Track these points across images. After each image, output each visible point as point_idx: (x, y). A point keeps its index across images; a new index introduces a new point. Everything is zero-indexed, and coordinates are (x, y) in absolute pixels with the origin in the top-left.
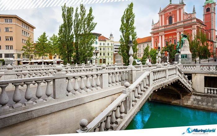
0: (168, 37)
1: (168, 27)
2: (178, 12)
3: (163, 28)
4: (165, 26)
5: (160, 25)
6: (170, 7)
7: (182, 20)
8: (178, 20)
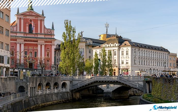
0: (28, 47)
1: (28, 36)
2: (39, 22)
3: (22, 35)
4: (25, 33)
5: (18, 31)
6: (31, 13)
7: (43, 32)
8: (39, 32)
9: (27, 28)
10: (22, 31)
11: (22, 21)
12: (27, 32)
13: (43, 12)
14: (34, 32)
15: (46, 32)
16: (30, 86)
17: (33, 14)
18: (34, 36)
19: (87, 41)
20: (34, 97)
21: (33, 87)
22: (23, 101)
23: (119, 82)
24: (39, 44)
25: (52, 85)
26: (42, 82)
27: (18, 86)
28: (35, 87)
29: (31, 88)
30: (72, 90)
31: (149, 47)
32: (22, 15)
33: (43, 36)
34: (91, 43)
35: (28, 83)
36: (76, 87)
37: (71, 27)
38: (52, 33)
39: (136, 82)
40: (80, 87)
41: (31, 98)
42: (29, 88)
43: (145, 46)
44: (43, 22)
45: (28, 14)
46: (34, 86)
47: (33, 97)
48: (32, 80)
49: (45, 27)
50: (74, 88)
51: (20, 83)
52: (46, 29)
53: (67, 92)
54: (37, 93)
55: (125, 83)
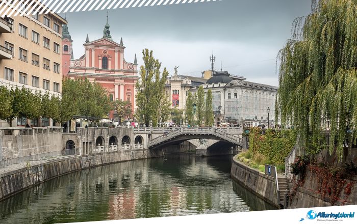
1: (102, 73)
2: (116, 54)
3: (93, 72)
4: (97, 69)
5: (88, 66)
6: (105, 42)
7: (122, 68)
8: (116, 67)
9: (100, 62)
10: (93, 66)
11: (93, 53)
12: (100, 67)
13: (122, 40)
14: (109, 68)
15: (126, 67)
16: (82, 141)
17: (108, 43)
18: (109, 73)
19: (184, 80)
20: (90, 155)
21: (87, 143)
22: (69, 160)
23: (214, 135)
24: (116, 84)
25: (120, 140)
26: (103, 136)
27: (66, 141)
28: (90, 143)
29: (84, 143)
30: (151, 147)
31: (266, 88)
32: (92, 44)
33: (122, 74)
34: (188, 83)
35: (79, 137)
36: (155, 142)
37: (152, 60)
38: (135, 69)
39: (237, 136)
40: (161, 143)
41: (83, 156)
42: (81, 144)
43: (256, 85)
44: (121, 54)
45: (101, 43)
46: (90, 139)
47: (86, 156)
48: (86, 133)
49: (124, 61)
50: (154, 144)
51: (69, 136)
52: (127, 63)
53: (144, 150)
54: (94, 150)
55: (222, 137)
